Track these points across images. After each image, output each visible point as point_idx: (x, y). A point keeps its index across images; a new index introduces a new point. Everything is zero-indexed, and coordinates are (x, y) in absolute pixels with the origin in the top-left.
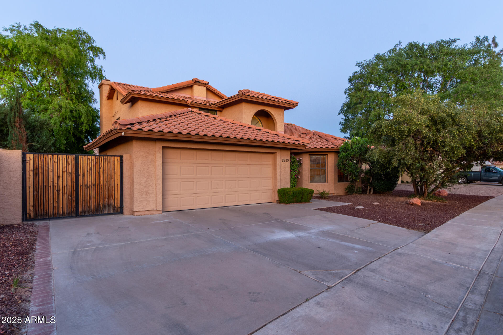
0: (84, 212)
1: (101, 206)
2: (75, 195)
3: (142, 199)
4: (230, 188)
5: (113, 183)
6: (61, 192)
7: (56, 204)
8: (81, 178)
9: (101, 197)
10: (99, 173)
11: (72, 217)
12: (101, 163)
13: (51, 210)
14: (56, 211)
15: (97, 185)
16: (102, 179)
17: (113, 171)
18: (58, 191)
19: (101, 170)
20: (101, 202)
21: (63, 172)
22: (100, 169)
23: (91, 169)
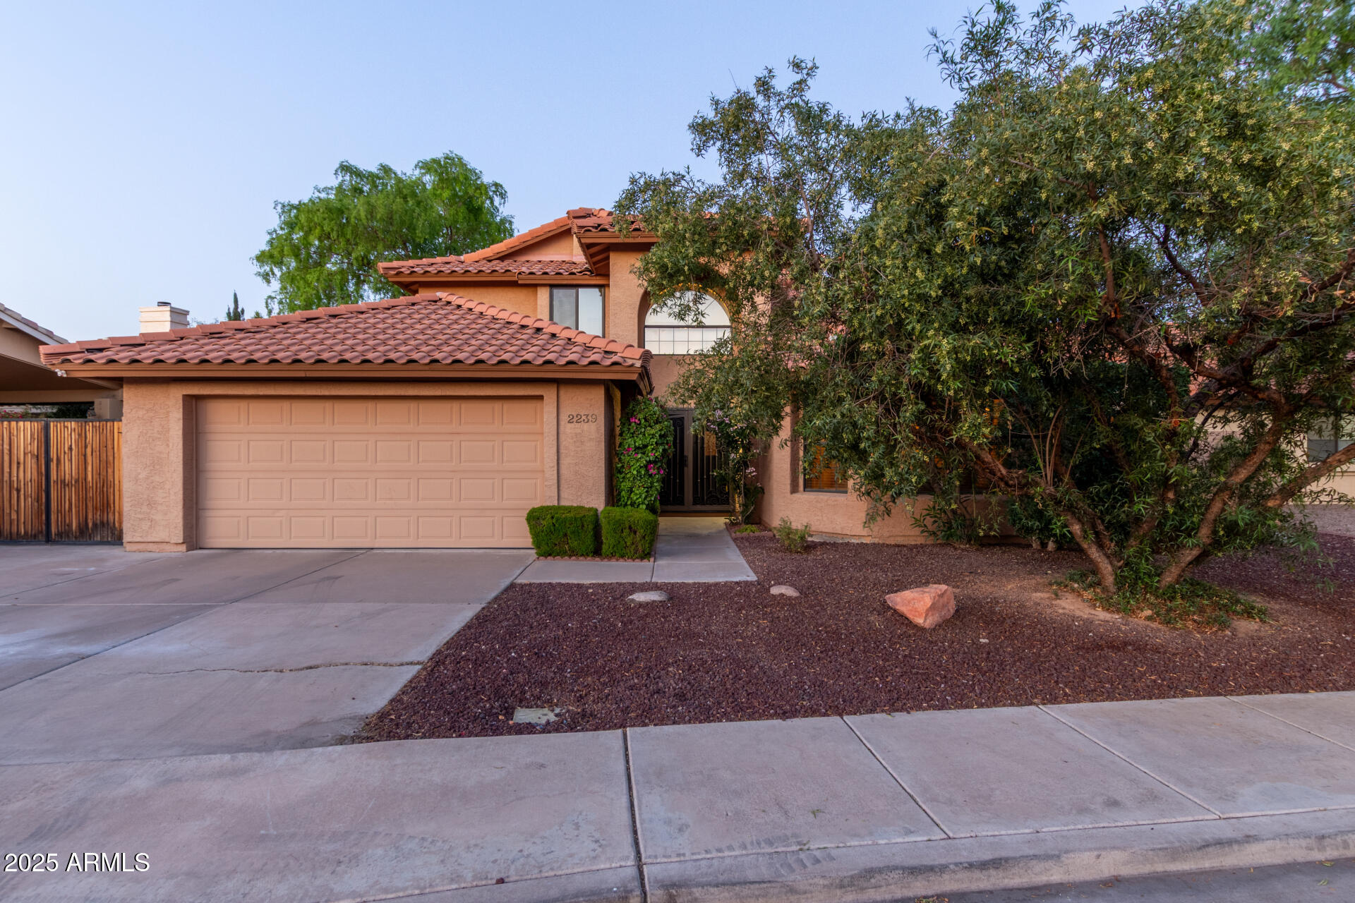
0: (59, 534)
1: (90, 525)
2: (44, 500)
3: (140, 516)
4: (391, 499)
5: (110, 478)
6: (22, 492)
7: (14, 516)
8: (53, 466)
9: (90, 505)
10: (85, 456)
11: (38, 543)
12: (89, 436)
13: (7, 526)
14: (14, 529)
15: (81, 482)
16: (90, 468)
17: (110, 453)
18: (18, 491)
19: (89, 450)
20: (90, 516)
21: (25, 454)
22: (86, 447)
23: (70, 449)
